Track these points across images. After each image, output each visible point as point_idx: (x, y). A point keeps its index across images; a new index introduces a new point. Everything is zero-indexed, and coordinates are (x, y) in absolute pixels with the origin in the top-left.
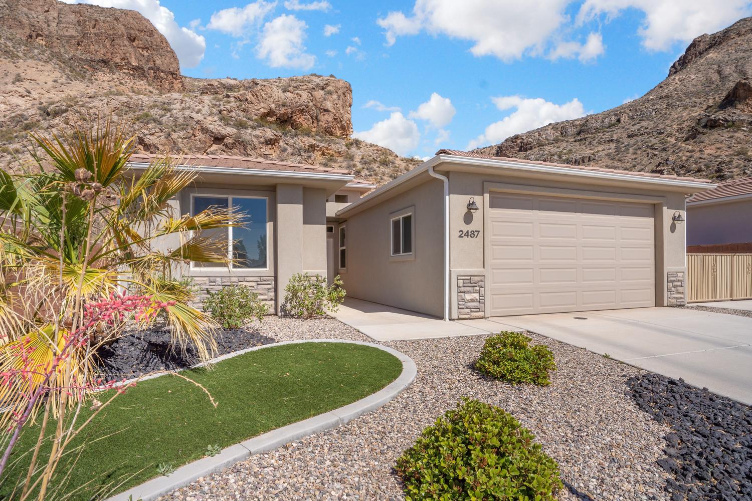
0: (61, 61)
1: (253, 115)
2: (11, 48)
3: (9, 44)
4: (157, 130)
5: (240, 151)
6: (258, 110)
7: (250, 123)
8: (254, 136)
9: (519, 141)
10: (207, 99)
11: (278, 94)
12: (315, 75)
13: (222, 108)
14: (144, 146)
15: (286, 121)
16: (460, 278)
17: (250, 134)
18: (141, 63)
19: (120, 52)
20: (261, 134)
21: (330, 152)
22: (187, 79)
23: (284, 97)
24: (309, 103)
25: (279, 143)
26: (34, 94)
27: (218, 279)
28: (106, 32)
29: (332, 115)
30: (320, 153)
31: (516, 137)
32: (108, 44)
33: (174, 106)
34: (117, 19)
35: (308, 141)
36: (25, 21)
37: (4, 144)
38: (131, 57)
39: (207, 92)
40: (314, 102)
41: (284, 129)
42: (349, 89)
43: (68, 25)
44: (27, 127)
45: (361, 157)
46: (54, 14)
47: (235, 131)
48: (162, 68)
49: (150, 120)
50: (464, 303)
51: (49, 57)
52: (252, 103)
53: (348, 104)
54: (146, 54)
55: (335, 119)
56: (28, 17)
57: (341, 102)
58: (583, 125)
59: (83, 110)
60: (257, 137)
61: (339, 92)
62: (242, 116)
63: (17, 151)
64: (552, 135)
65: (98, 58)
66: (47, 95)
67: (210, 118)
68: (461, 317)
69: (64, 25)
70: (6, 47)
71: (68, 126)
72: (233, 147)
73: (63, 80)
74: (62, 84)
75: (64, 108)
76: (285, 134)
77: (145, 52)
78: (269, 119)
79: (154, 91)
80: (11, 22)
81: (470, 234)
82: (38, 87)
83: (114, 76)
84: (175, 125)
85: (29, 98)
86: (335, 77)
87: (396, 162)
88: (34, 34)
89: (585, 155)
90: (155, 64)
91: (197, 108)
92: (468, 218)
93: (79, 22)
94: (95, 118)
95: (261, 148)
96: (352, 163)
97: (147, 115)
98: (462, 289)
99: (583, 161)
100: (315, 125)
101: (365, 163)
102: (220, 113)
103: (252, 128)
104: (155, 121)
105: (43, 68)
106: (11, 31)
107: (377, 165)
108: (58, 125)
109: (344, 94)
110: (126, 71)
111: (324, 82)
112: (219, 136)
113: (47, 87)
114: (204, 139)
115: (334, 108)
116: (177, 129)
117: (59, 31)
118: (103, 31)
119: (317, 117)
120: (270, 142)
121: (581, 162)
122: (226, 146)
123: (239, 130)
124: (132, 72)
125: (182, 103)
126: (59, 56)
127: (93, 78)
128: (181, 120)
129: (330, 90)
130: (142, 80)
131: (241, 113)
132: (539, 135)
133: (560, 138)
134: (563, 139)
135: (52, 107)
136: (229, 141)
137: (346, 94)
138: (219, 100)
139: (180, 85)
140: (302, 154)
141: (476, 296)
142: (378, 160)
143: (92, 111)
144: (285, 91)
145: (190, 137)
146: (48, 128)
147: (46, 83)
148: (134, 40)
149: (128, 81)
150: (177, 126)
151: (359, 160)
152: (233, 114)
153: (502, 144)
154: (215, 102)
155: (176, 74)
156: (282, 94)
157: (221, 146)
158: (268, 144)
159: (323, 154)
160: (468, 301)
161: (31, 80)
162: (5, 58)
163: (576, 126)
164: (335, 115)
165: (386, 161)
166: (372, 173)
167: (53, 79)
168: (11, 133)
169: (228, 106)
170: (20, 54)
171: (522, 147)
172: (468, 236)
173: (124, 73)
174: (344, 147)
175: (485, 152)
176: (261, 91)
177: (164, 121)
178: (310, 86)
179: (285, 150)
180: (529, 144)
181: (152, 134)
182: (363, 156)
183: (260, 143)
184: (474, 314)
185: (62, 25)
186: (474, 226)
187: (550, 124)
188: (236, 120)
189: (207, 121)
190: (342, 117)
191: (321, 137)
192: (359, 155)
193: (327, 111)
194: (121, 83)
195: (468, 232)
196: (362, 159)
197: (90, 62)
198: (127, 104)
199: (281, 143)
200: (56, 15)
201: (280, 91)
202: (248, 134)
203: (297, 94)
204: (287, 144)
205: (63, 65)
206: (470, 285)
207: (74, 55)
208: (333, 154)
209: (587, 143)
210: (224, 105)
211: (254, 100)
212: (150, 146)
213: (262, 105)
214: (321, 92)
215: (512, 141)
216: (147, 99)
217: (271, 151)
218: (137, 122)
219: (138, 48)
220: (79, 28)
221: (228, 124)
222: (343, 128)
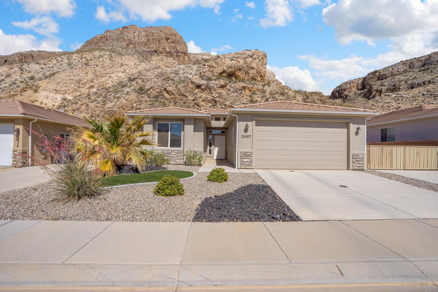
0: (138, 54)
1: (215, 73)
2: (121, 51)
3: (120, 49)
4: (172, 84)
5: (208, 92)
6: (218, 71)
7: (214, 78)
8: (215, 84)
9: (377, 74)
10: (195, 67)
11: (228, 62)
12: (248, 50)
13: (201, 71)
14: (166, 92)
15: (232, 75)
16: (241, 153)
17: (213, 83)
18: (171, 50)
19: (162, 46)
20: (218, 83)
21: (254, 89)
22: (192, 54)
23: (231, 63)
24: (243, 65)
25: (227, 87)
26: (127, 71)
27: (165, 151)
28: (157, 38)
29: (255, 70)
30: (248, 90)
31: (376, 72)
32: (157, 43)
33: (180, 72)
34: (161, 31)
35: (242, 84)
36: (126, 38)
37: (115, 95)
38: (166, 48)
39: (196, 64)
40: (246, 64)
41: (230, 79)
42: (265, 56)
43: (142, 37)
44: (123, 86)
45: (270, 91)
46: (137, 33)
47: (206, 82)
48: (180, 51)
49: (170, 79)
50: (243, 163)
51: (134, 53)
52: (215, 68)
53: (264, 63)
54: (173, 45)
55: (257, 72)
56: (128, 37)
57: (260, 63)
58: (427, 60)
59: (143, 77)
60: (216, 84)
61: (260, 58)
62: (210, 75)
63: (119, 97)
64: (402, 68)
65: (153, 50)
66: (132, 71)
67: (195, 77)
68: (241, 167)
69: (141, 37)
70: (119, 51)
71: (137, 85)
72: (205, 90)
73: (138, 63)
74: (137, 65)
75: (136, 77)
76: (230, 82)
77: (173, 44)
78: (223, 75)
79: (176, 62)
80: (121, 40)
81: (246, 136)
82: (128, 67)
83: (159, 57)
84: (180, 81)
85: (125, 73)
86: (258, 50)
87: (289, 93)
88: (129, 43)
89: (426, 80)
90: (177, 50)
91: (191, 72)
92: (246, 130)
93: (146, 35)
94: (148, 80)
95: (218, 90)
96: (264, 95)
97: (168, 77)
98: (242, 157)
99: (424, 84)
100: (247, 76)
101: (272, 94)
102: (200, 73)
103: (214, 80)
104: (172, 79)
105: (131, 59)
106: (121, 43)
107: (278, 95)
108: (134, 84)
109: (262, 58)
110: (164, 54)
111: (252, 54)
112: (199, 85)
113: (132, 67)
114: (192, 87)
115: (257, 67)
116: (180, 83)
117: (138, 40)
118: (156, 37)
119: (248, 72)
120: (222, 87)
121: (422, 84)
122: (202, 90)
123: (208, 81)
124: (167, 55)
125: (184, 70)
126: (137, 51)
127: (150, 59)
128: (183, 79)
129: (255, 58)
130: (171, 58)
131: (210, 73)
132: (392, 69)
133: (408, 70)
134: (411, 70)
135: (132, 77)
136: (203, 87)
137: (264, 59)
138: (200, 67)
139: (188, 58)
140: (238, 91)
141: (249, 160)
142: (279, 92)
143: (147, 77)
144: (231, 60)
145: (186, 86)
146: (130, 86)
147: (132, 65)
148: (168, 40)
149: (165, 59)
150: (181, 81)
151: (268, 93)
152: (206, 74)
153: (366, 77)
154: (198, 68)
155: (186, 53)
156: (230, 62)
157: (200, 90)
158: (222, 88)
159: (250, 91)
160: (245, 162)
161: (126, 65)
162: (118, 56)
163: (421, 61)
164: (257, 70)
165: (283, 93)
166: (275, 100)
167: (134, 63)
168: (117, 90)
169: (204, 70)
170: (124, 53)
171: (379, 77)
172: (246, 137)
173: (163, 55)
174: (261, 87)
175: (355, 82)
176: (219, 61)
177: (175, 79)
178: (245, 56)
179: (230, 90)
180: (385, 75)
181: (170, 86)
182: (271, 91)
183: (218, 87)
184: (247, 167)
185: (140, 37)
186: (248, 134)
187: (401, 62)
188: (207, 77)
189: (194, 78)
190: (261, 71)
191: (250, 82)
192: (269, 90)
193: (253, 68)
194: (162, 60)
195: (245, 136)
196: (270, 92)
197: (150, 52)
198: (161, 73)
199: (228, 87)
200: (138, 33)
201: (229, 60)
202: (212, 83)
203: (238, 61)
204: (231, 87)
205: (139, 55)
206: (246, 156)
207: (144, 50)
208: (255, 91)
209: (429, 71)
210: (202, 70)
211: (216, 66)
212: (169, 91)
213: (220, 68)
214: (250, 59)
215: (373, 75)
216: (169, 70)
217: (223, 91)
218: (164, 81)
219: (170, 43)
220: (146, 38)
221: (203, 79)
222: (261, 76)
